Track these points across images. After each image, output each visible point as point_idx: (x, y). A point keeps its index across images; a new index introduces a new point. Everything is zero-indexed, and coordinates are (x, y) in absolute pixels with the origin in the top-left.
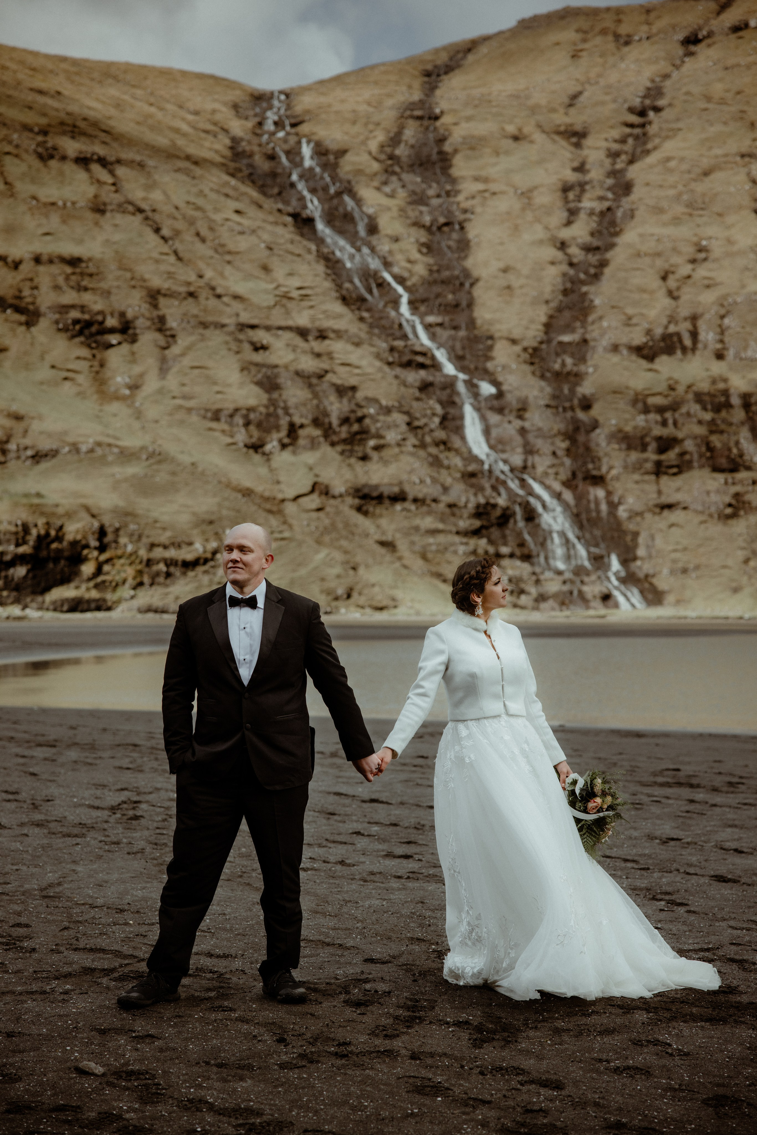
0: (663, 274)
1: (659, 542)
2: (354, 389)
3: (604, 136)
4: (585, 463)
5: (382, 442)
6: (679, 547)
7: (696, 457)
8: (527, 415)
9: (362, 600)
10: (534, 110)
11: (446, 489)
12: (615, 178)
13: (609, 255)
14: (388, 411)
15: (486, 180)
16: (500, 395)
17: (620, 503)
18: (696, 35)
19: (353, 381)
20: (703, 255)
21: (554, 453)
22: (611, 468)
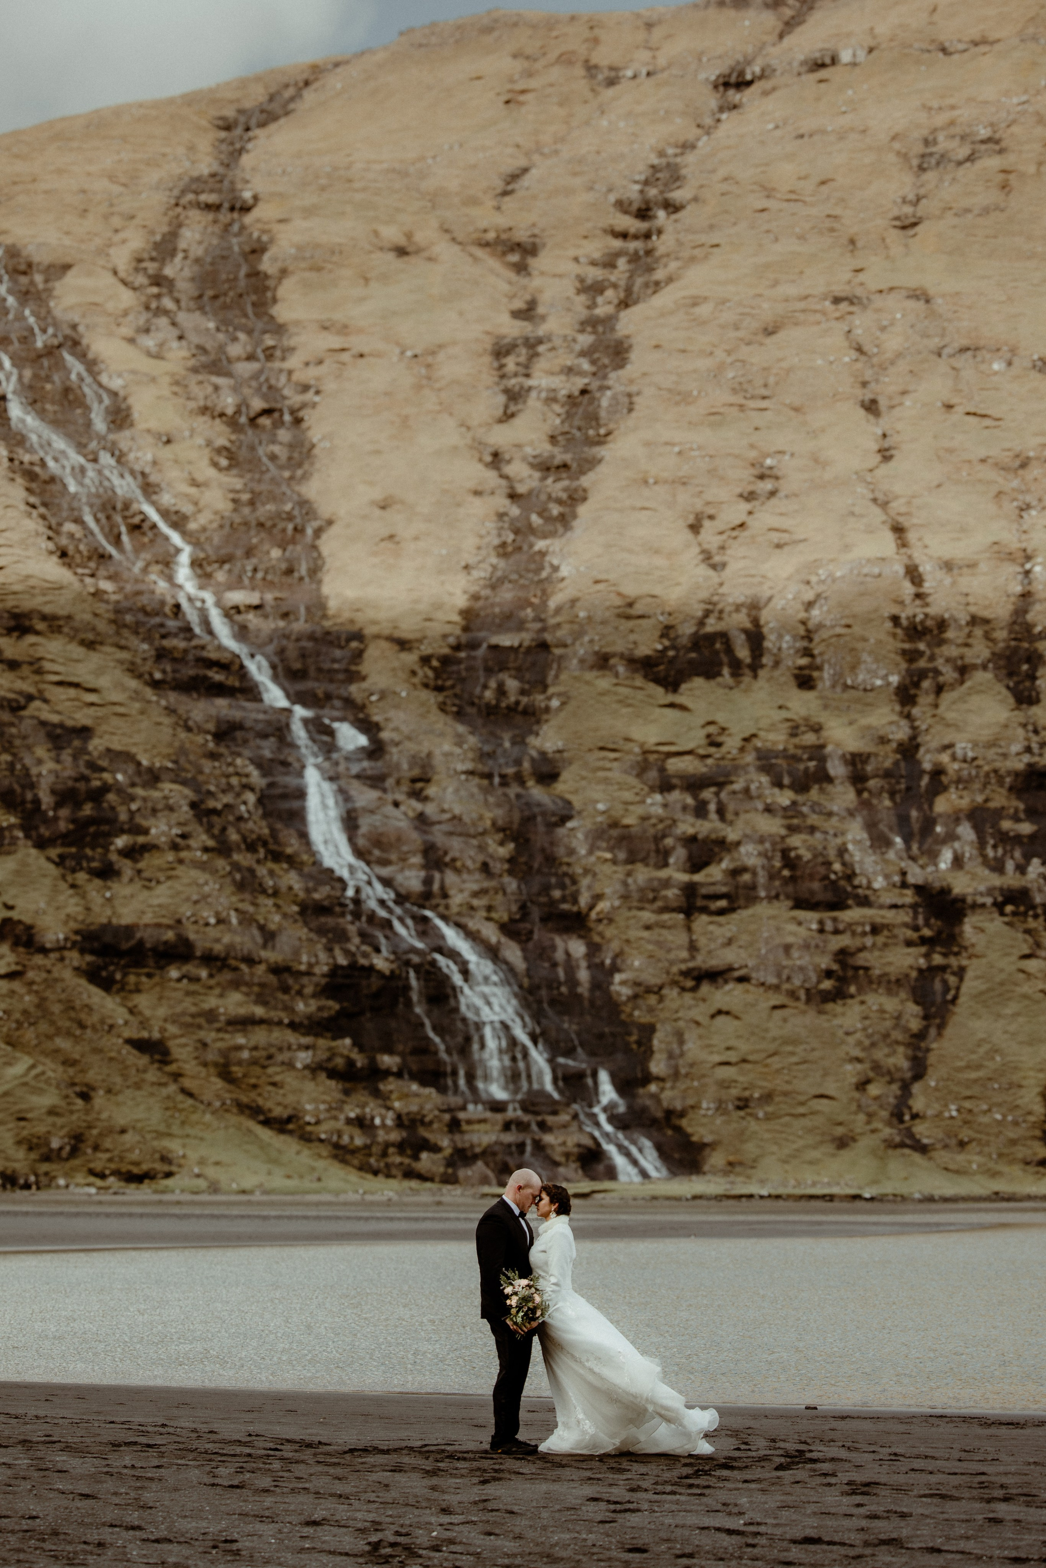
0: (691, 519)
1: (693, 1047)
2: (85, 732)
3: (572, 253)
4: (546, 889)
5: (141, 839)
6: (732, 1057)
7: (762, 878)
8: (431, 791)
9: (100, 1161)
10: (434, 199)
11: (269, 937)
12: (594, 332)
13: (585, 481)
14: (153, 777)
15: (344, 330)
16: (376, 750)
17: (615, 968)
18: (742, 73)
19: (83, 718)
20: (768, 485)
21: (485, 868)
22: (598, 897)
